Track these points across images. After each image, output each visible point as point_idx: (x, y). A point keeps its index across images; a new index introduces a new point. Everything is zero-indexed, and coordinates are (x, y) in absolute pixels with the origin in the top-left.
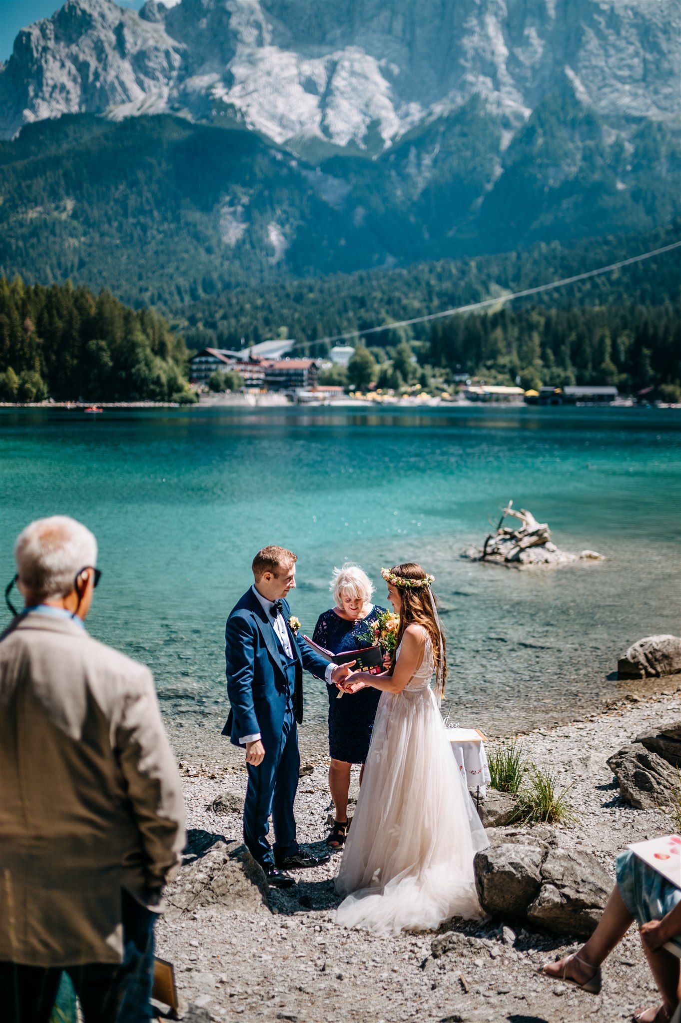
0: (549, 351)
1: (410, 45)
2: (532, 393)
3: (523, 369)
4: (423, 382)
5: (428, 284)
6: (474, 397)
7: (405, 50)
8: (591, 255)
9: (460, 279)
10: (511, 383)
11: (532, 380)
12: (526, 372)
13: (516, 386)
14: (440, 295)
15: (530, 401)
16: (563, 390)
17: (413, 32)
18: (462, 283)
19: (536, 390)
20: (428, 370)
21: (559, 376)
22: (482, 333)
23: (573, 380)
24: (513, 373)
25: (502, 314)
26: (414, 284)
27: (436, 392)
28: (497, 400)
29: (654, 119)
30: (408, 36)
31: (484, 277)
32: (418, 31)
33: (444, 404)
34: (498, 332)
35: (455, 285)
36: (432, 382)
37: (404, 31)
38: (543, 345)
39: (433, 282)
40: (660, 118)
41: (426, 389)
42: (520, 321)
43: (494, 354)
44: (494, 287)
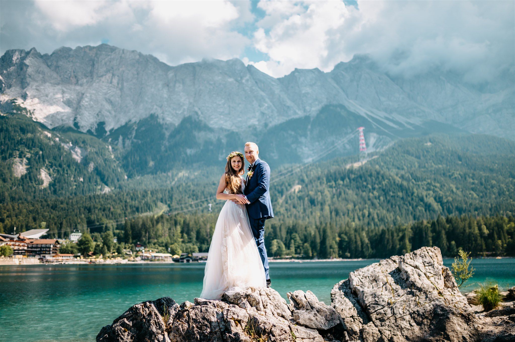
0: (185, 235)
1: (121, 90)
2: (176, 256)
3: (172, 244)
4: (119, 251)
5: (126, 202)
6: (147, 259)
7: (118, 92)
8: (207, 189)
9: (142, 199)
10: (166, 251)
11: (176, 250)
12: (173, 246)
13: (168, 253)
14: (131, 207)
15: (176, 260)
16: (192, 254)
17: (122, 85)
18: (143, 202)
19: (178, 255)
20: (123, 244)
21: (190, 248)
22: (151, 226)
23: (197, 249)
24: (166, 246)
25: (162, 217)
26: (118, 202)
27: (126, 256)
28: (158, 260)
29: (234, 131)
30: (120, 86)
31: (154, 199)
32: (125, 84)
33: (129, 262)
34: (160, 226)
35: (140, 202)
36: (124, 251)
37: (118, 84)
38: (182, 232)
39: (128, 201)
40: (237, 131)
41: (120, 255)
42: (171, 220)
43: (157, 237)
44: (159, 204)
